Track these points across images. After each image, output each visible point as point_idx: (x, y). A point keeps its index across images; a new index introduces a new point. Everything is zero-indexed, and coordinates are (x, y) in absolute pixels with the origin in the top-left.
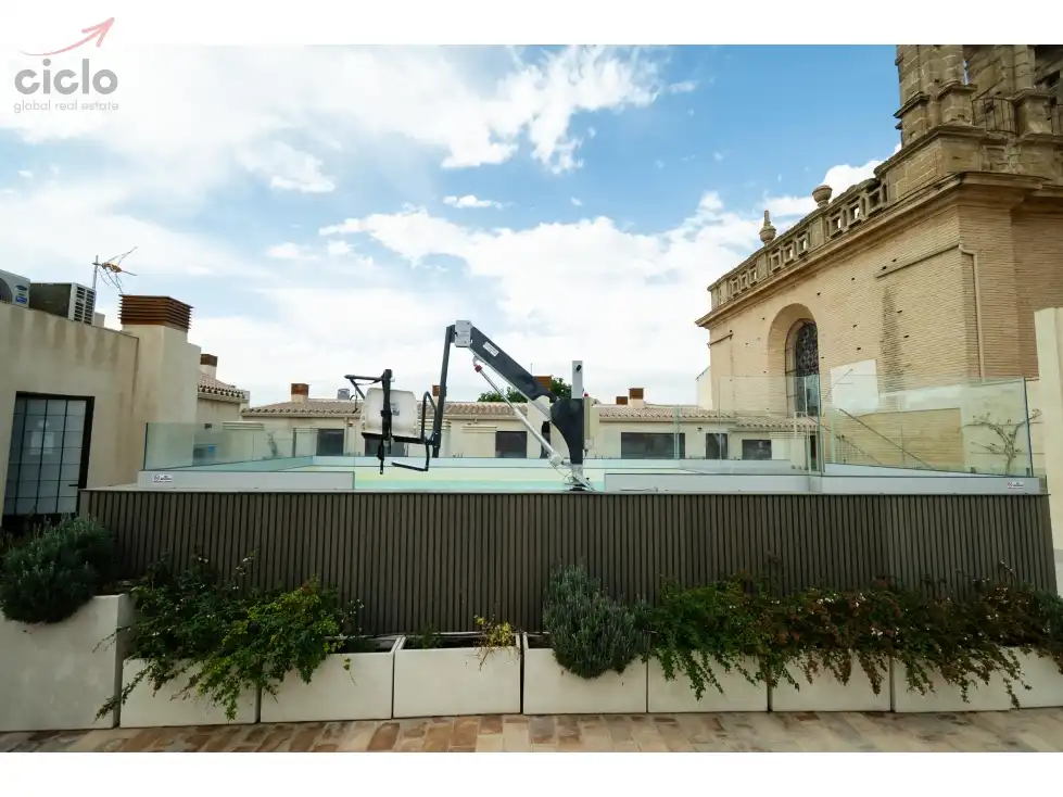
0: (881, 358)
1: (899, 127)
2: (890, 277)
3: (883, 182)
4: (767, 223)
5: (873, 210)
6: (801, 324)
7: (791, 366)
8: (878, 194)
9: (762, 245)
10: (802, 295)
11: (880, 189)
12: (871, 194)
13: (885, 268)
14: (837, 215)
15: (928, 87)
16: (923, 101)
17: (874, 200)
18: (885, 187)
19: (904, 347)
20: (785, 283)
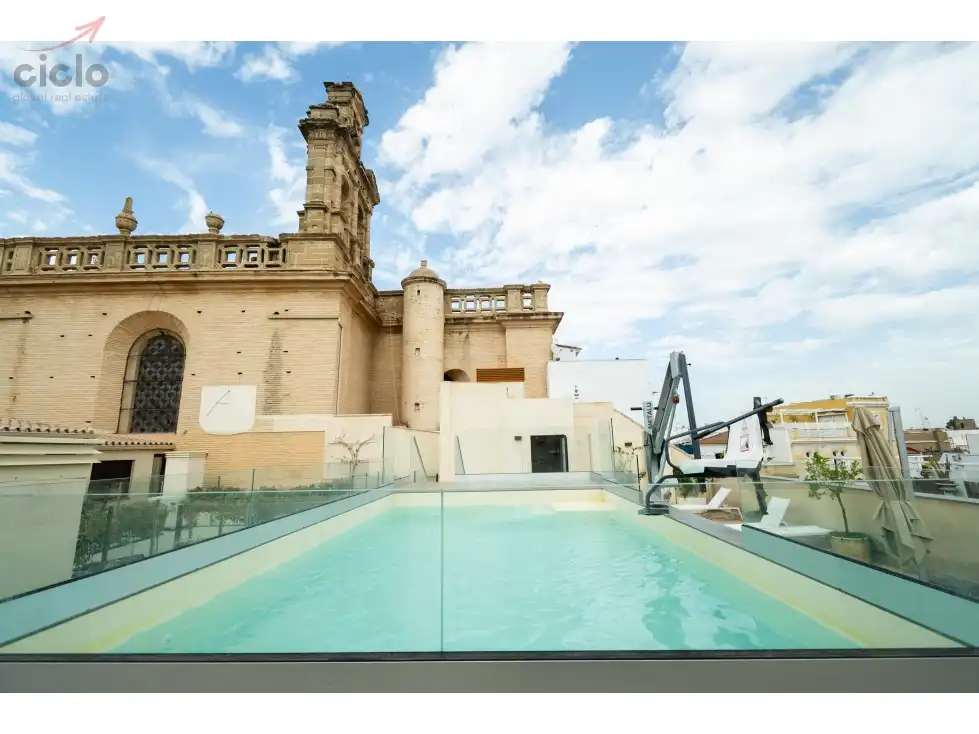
0: (263, 385)
1: (301, 214)
2: (279, 323)
3: (284, 246)
4: (128, 209)
5: (272, 263)
6: (158, 334)
7: (132, 375)
8: (277, 253)
9: (117, 232)
10: (176, 306)
11: (280, 250)
12: (271, 249)
13: (277, 313)
14: (233, 249)
15: (327, 202)
16: (325, 210)
17: (273, 255)
18: (284, 251)
19: (285, 380)
20: (157, 287)
